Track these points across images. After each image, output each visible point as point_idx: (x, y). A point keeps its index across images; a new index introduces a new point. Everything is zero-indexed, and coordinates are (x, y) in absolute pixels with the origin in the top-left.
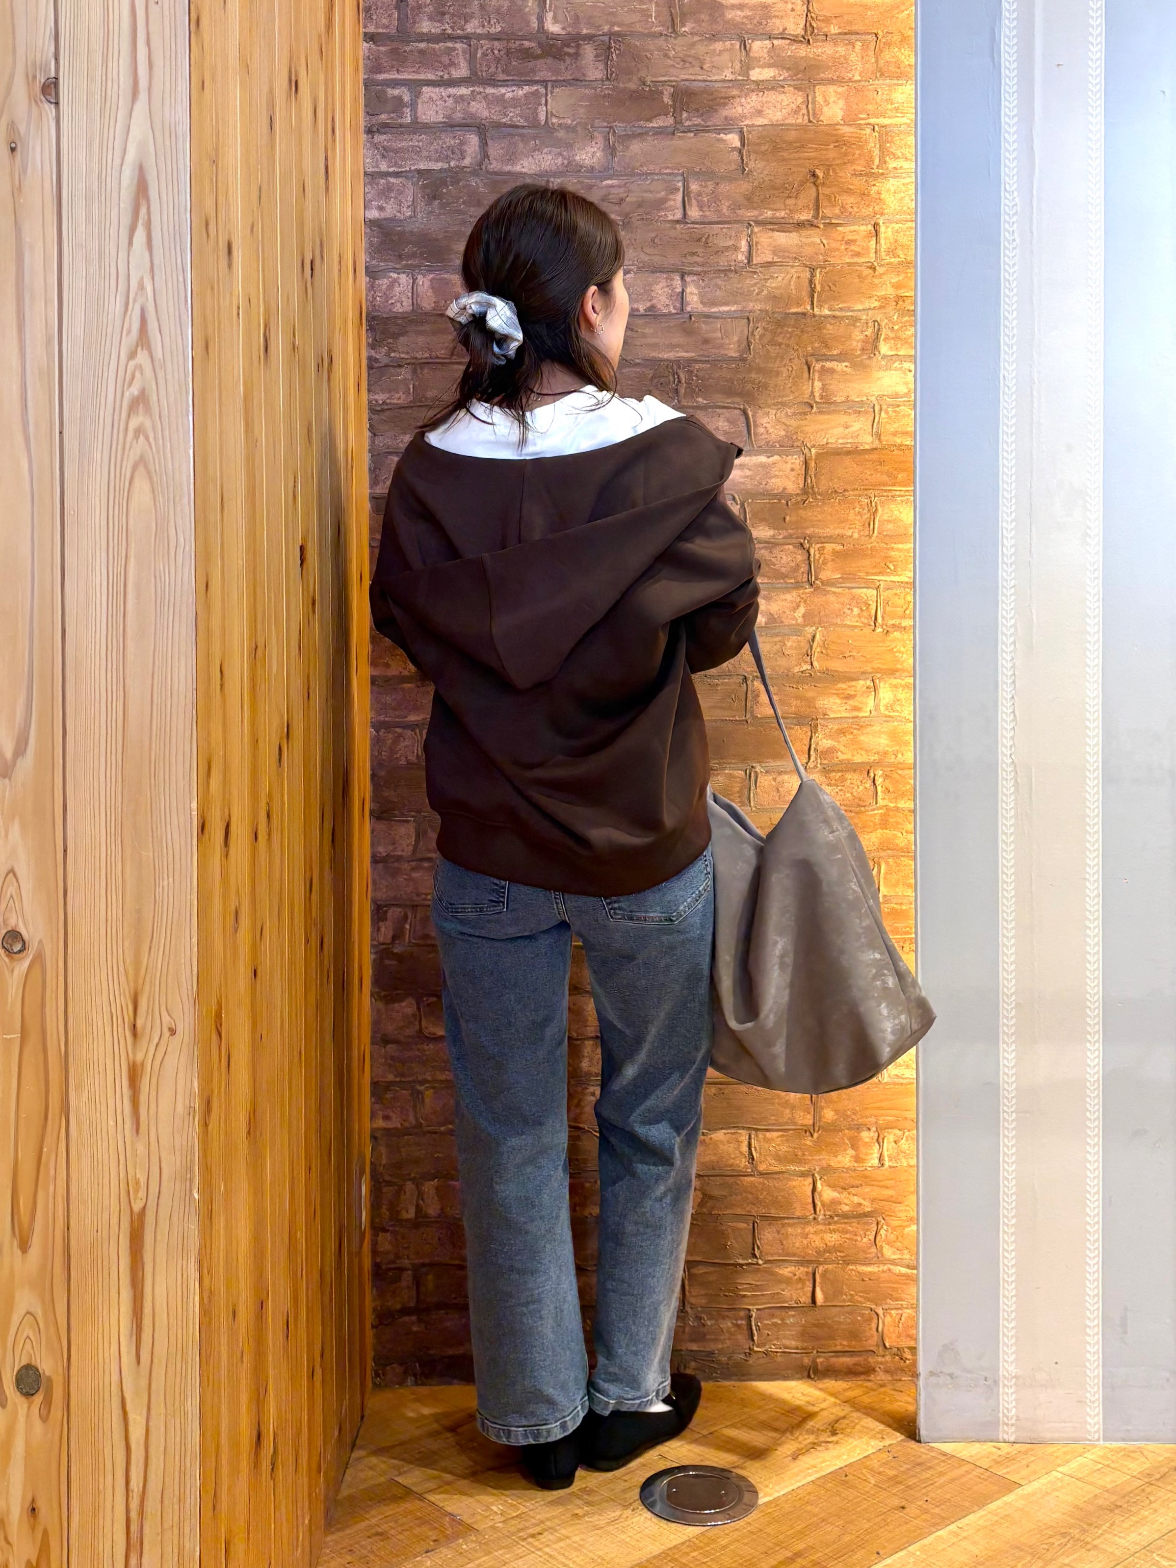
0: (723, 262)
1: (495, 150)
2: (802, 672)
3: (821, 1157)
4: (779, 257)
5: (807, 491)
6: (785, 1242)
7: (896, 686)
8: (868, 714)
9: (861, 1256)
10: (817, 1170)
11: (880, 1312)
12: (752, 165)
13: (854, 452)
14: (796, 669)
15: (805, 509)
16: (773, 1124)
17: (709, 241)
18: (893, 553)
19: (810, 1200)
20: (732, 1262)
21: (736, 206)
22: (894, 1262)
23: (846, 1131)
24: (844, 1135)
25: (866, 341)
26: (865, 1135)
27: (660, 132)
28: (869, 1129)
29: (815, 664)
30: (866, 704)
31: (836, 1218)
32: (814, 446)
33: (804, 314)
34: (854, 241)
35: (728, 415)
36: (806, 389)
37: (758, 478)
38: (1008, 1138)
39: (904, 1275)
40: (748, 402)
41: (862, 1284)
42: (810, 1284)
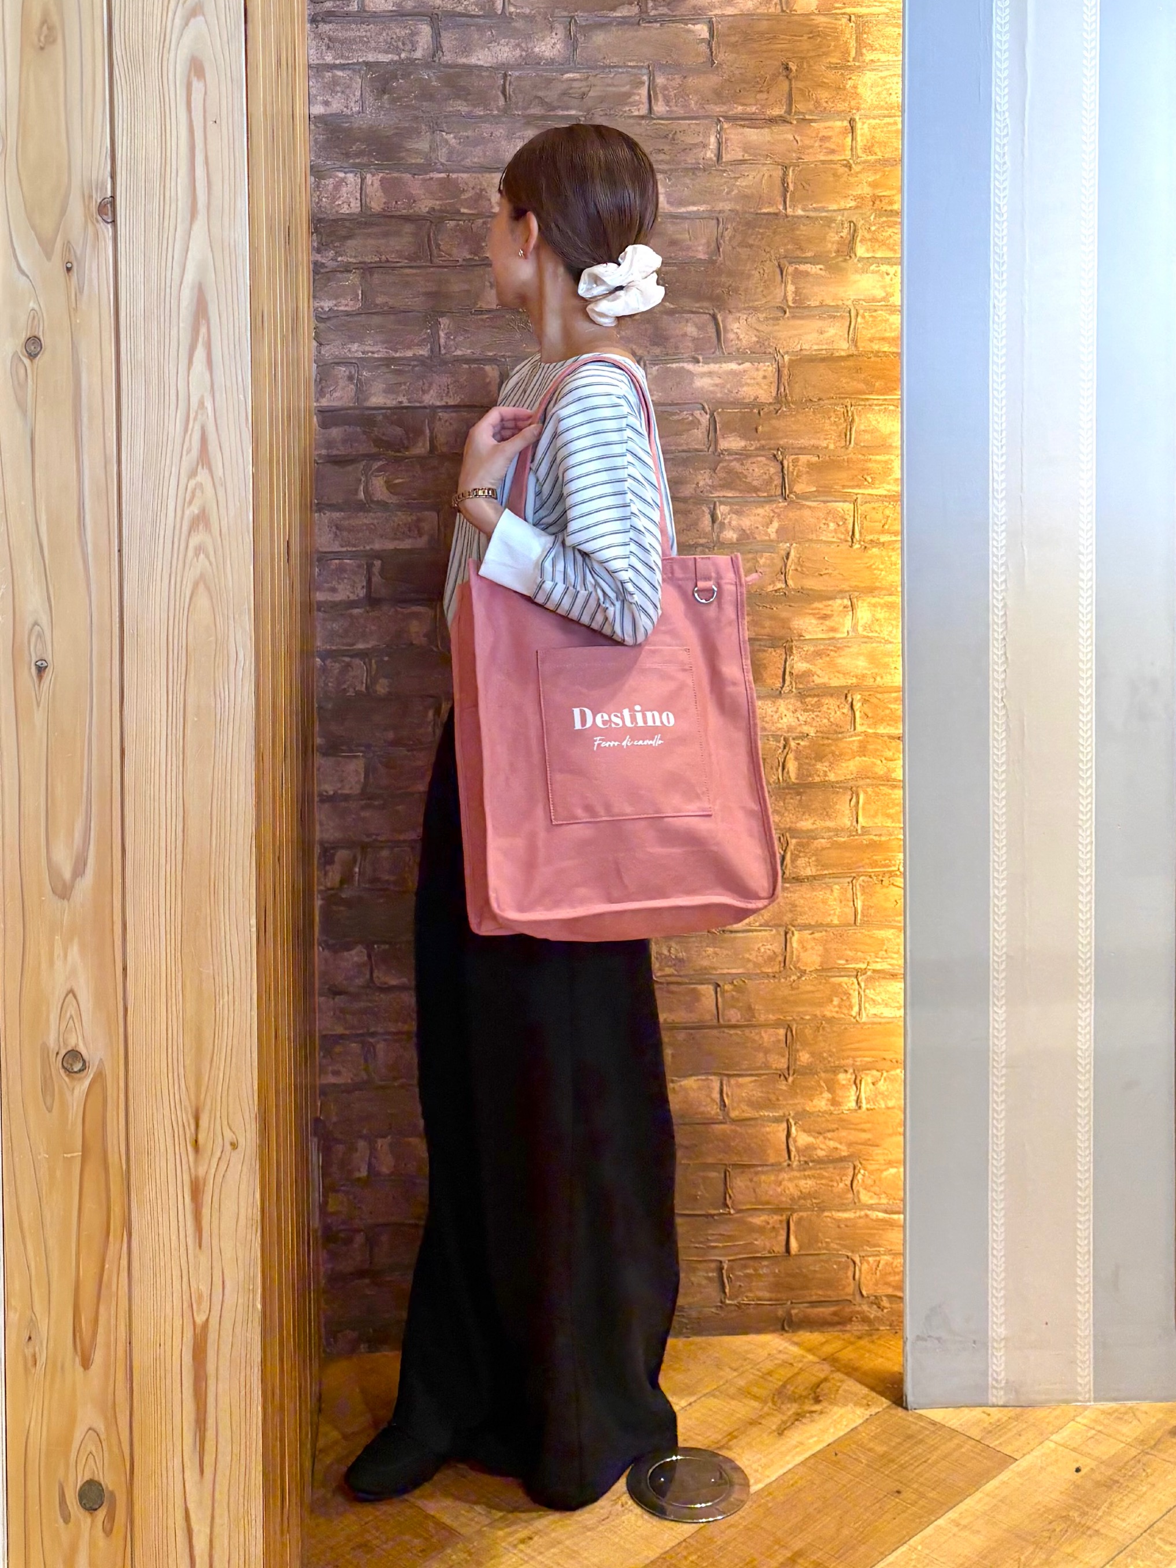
0: (690, 160)
1: (448, 40)
2: (776, 591)
3: (796, 1101)
4: (750, 155)
5: (780, 399)
6: (757, 1190)
7: (874, 606)
8: (845, 635)
9: (837, 1201)
10: (792, 1114)
11: (857, 1259)
12: (721, 57)
13: (830, 359)
14: (770, 588)
15: (778, 418)
16: (746, 1070)
17: (678, 135)
18: (870, 465)
19: (784, 1146)
20: (703, 1212)
21: (705, 101)
22: (871, 1208)
23: (823, 1075)
24: (821, 1078)
25: (841, 242)
26: (841, 1077)
27: (624, 22)
28: (846, 1071)
29: (790, 582)
30: (843, 625)
31: (811, 1164)
32: (787, 353)
33: (776, 214)
34: (829, 138)
35: (696, 320)
36: (779, 293)
37: (728, 386)
38: (997, 1093)
39: (882, 1220)
40: (718, 307)
41: (838, 1230)
42: (784, 1233)
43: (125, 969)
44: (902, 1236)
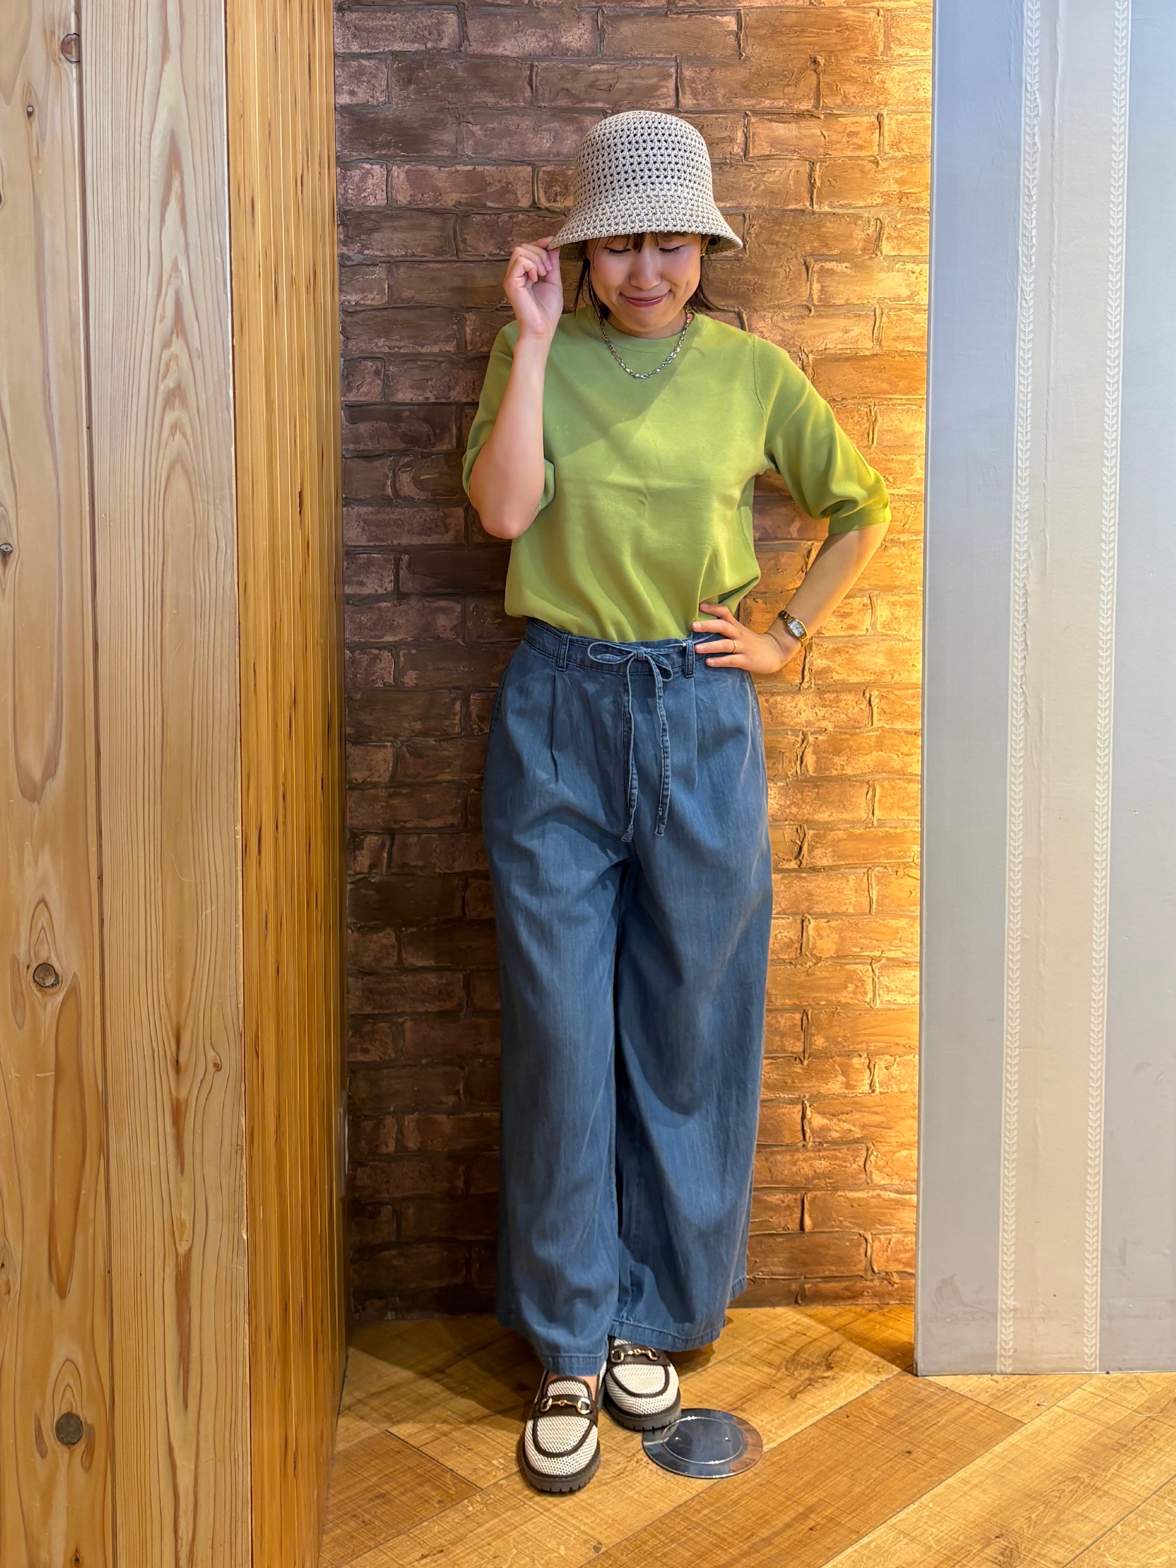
0: (718, 154)
1: (474, 30)
3: (811, 1084)
4: (777, 150)
6: (773, 1170)
7: (894, 604)
8: (864, 632)
9: (850, 1181)
10: (807, 1096)
11: (869, 1238)
12: (749, 50)
13: (854, 358)
18: (892, 465)
19: (799, 1127)
21: (732, 95)
22: (883, 1188)
23: (837, 1058)
24: (835, 1062)
25: (867, 240)
26: (856, 1061)
27: (652, 13)
28: (860, 1056)
30: (863, 622)
31: (825, 1145)
32: (811, 351)
33: (803, 211)
34: (856, 134)
36: (804, 291)
38: (1010, 1073)
39: (893, 1200)
40: (742, 306)
41: (851, 1209)
42: (798, 1211)
43: (100, 878)
44: (915, 1216)
